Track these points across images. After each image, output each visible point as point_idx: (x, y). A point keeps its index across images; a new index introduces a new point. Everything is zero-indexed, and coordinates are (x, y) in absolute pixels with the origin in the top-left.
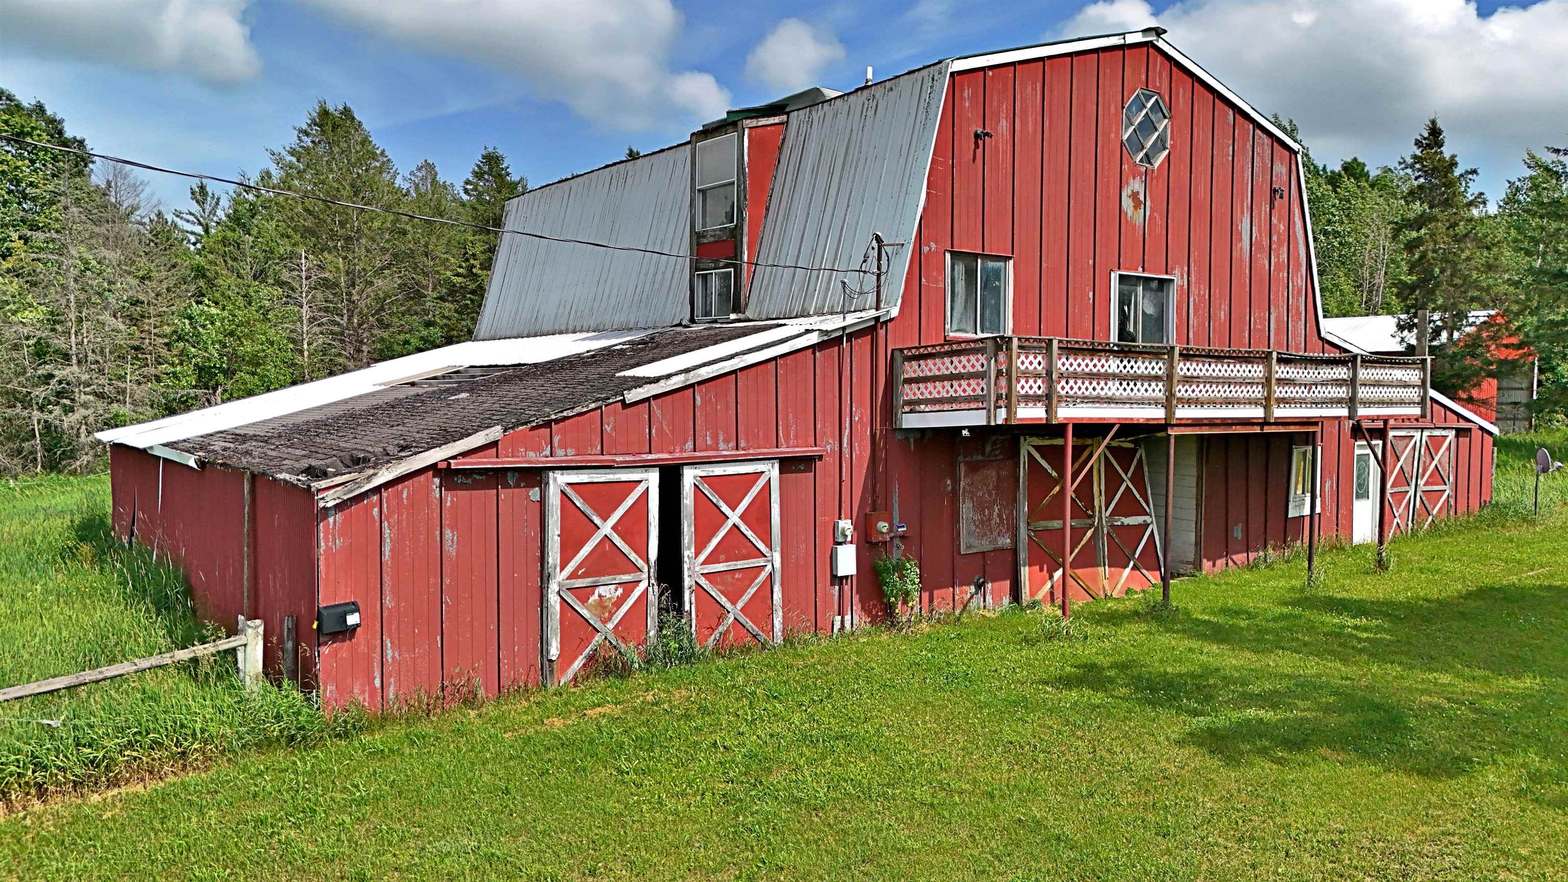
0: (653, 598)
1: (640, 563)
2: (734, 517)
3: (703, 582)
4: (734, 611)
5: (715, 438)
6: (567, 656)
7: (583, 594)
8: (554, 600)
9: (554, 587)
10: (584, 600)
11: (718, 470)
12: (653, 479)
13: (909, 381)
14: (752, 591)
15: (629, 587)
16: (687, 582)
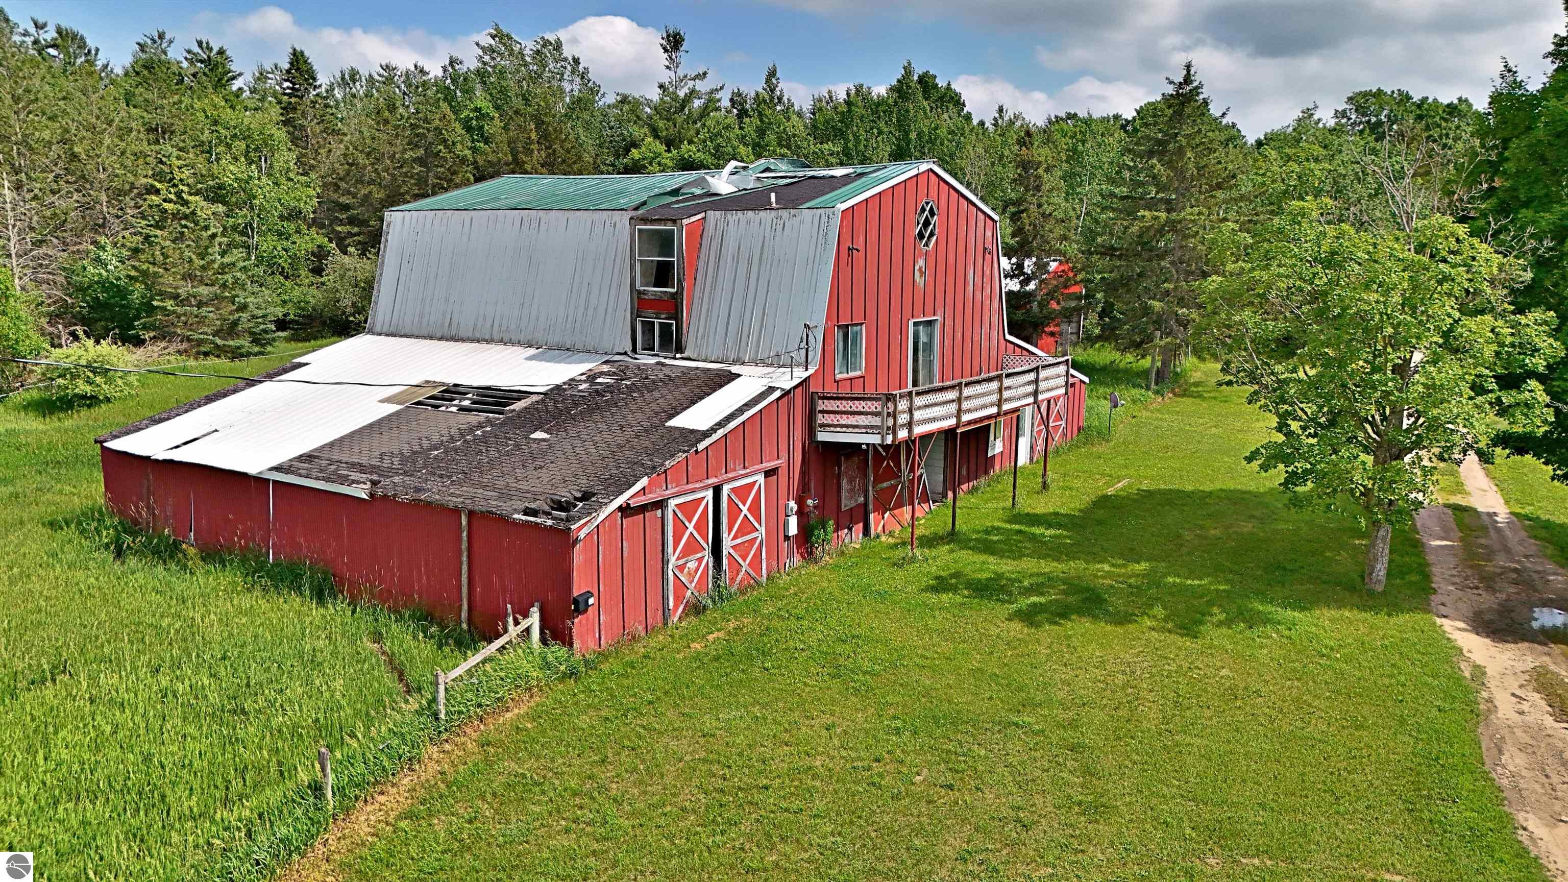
0: (711, 565)
1: (705, 545)
2: (745, 510)
3: (732, 551)
4: (745, 565)
5: (735, 464)
6: (676, 607)
7: (681, 568)
8: (671, 574)
9: (670, 567)
10: (682, 571)
11: (737, 484)
12: (710, 494)
13: (821, 412)
14: (752, 553)
15: (700, 560)
16: (725, 552)
